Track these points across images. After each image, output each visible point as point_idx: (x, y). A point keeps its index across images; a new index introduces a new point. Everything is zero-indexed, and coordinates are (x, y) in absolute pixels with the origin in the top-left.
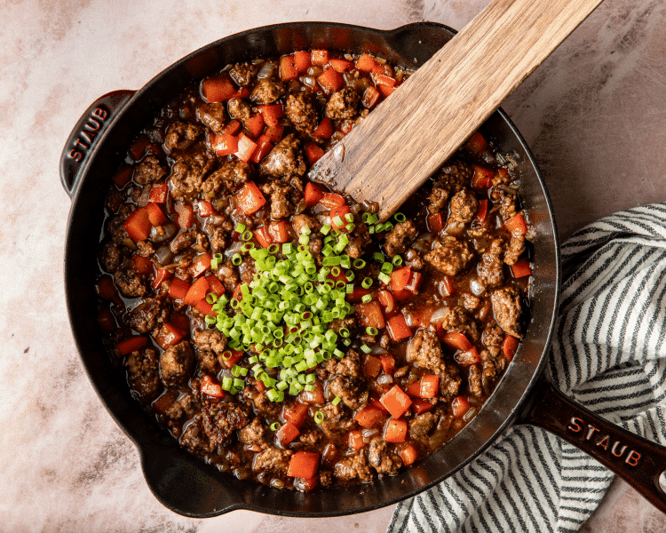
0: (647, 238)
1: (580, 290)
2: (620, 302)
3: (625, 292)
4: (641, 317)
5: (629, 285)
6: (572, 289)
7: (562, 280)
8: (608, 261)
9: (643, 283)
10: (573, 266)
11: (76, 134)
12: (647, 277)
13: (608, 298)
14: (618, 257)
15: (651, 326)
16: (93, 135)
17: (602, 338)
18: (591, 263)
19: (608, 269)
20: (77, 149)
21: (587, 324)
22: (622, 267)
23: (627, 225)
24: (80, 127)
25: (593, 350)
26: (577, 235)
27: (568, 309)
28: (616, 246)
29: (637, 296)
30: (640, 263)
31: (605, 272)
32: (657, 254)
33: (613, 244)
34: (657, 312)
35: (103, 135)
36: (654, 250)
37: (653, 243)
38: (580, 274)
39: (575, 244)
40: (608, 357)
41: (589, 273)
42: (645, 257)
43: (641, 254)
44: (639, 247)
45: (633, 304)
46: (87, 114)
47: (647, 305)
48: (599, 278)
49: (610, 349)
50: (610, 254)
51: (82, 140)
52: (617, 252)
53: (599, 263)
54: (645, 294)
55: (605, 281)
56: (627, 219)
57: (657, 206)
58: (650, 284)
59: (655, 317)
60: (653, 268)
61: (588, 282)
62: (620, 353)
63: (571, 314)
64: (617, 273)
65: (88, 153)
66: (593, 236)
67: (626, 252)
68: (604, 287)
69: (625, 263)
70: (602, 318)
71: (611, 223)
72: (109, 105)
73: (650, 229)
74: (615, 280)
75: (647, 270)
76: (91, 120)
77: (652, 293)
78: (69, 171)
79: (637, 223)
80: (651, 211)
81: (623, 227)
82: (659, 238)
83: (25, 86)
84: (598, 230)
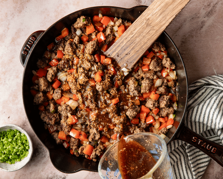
0: (216, 86)
1: (193, 102)
2: (207, 107)
3: (209, 104)
4: (214, 113)
5: (210, 102)
6: (190, 102)
7: (188, 98)
8: (203, 93)
9: (215, 101)
10: (192, 94)
11: (25, 46)
12: (216, 99)
13: (203, 106)
14: (206, 92)
15: (217, 116)
16: (31, 46)
17: (201, 120)
18: (197, 94)
19: (203, 96)
20: (26, 51)
21: (196, 115)
22: (207, 95)
23: (210, 81)
24: (26, 43)
25: (197, 124)
26: (193, 84)
27: (190, 108)
28: (205, 88)
29: (213, 106)
30: (213, 94)
31: (202, 97)
32: (219, 92)
33: (204, 87)
34: (219, 111)
35: (34, 46)
36: (218, 90)
37: (218, 88)
38: (193, 97)
39: (192, 87)
40: (203, 127)
41: (196, 97)
42: (215, 92)
43: (214, 91)
44: (214, 89)
45: (211, 108)
46: (29, 39)
47: (216, 109)
48: (200, 99)
49: (203, 124)
50: (203, 91)
51: (27, 48)
52: (206, 90)
53: (200, 94)
54: (215, 105)
55: (202, 100)
56: (209, 79)
57: (220, 75)
58: (217, 102)
59: (219, 113)
60: (218, 96)
61: (196, 100)
62: (207, 126)
63: (190, 112)
64: (206, 97)
65: (29, 52)
66: (198, 84)
67: (209, 91)
68: (201, 102)
69: (208, 94)
70: (201, 113)
71: (204, 80)
72: (36, 36)
73: (217, 83)
74: (205, 99)
75: (216, 97)
76: (30, 41)
77: (218, 105)
78: (23, 60)
79: (213, 81)
80: (218, 77)
81: (208, 82)
82: (220, 86)
83: (8, 28)
84: (200, 82)
